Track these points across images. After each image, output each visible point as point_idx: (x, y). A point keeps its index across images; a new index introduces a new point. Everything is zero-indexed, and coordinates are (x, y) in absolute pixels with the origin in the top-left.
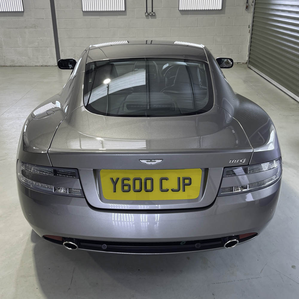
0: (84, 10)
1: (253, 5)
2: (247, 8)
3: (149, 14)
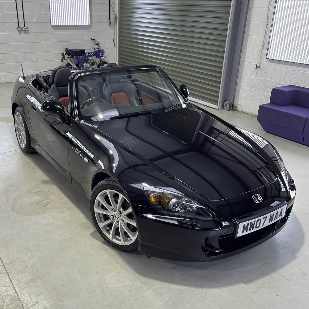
1: (116, 21)
2: (110, 24)
3: (22, 29)
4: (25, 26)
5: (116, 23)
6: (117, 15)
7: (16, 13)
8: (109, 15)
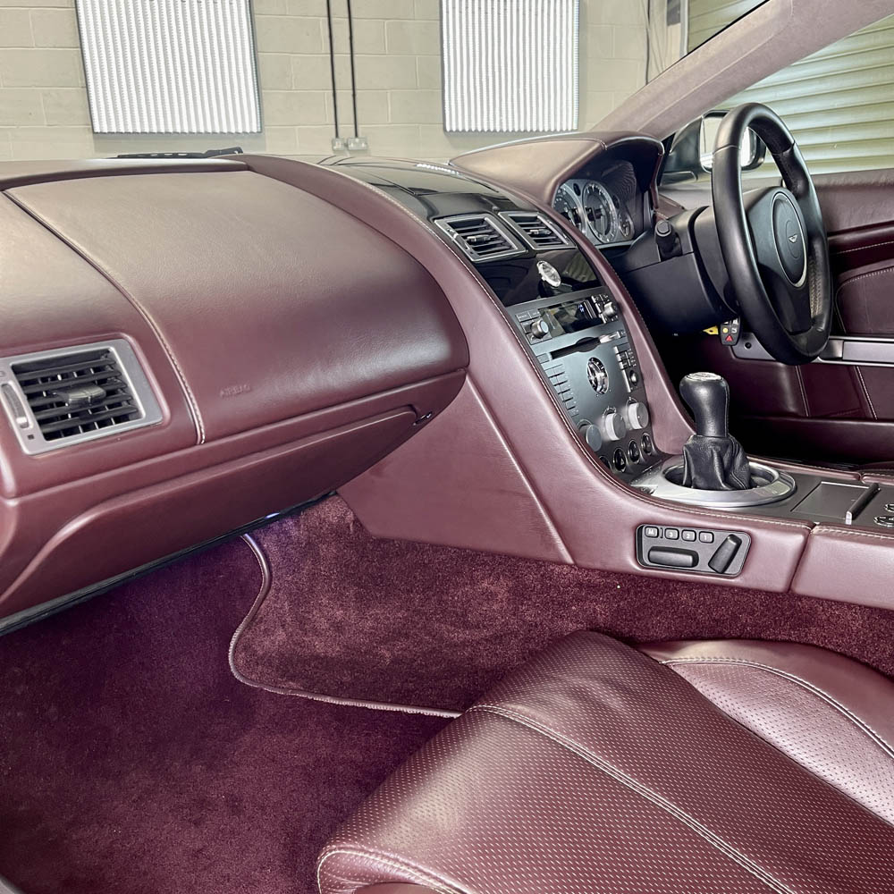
0: (97, 129)
3: (346, 145)
4: (356, 135)
7: (331, 92)
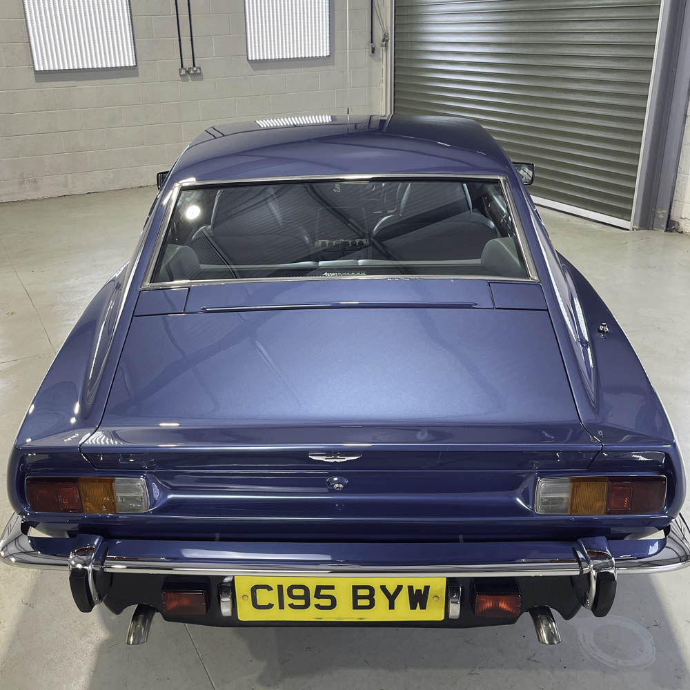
0: (37, 69)
1: (386, 46)
2: (373, 52)
3: (188, 72)
4: (194, 66)
5: (386, 50)
6: (389, 32)
7: (178, 38)
8: (372, 32)
